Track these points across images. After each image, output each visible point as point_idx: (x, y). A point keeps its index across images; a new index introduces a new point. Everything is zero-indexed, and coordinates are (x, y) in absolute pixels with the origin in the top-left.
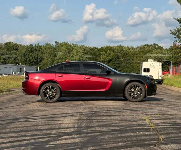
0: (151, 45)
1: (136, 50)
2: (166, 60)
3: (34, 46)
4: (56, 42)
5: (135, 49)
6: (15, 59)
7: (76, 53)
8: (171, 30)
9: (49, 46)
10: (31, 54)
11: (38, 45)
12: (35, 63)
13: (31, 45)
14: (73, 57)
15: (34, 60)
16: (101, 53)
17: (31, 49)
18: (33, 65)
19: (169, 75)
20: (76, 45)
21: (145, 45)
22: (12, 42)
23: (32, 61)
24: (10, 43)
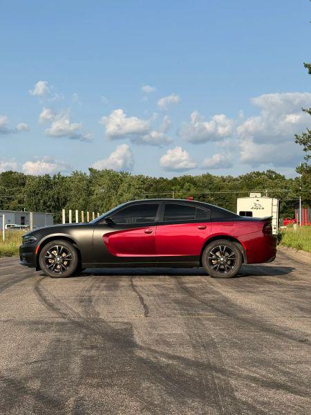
0: (263, 174)
1: (237, 183)
2: (290, 199)
3: (52, 177)
4: (90, 170)
5: (234, 180)
6: (20, 202)
7: (128, 188)
8: (296, 135)
9: (79, 177)
10: (46, 192)
11: (59, 175)
12: (53, 207)
13: (48, 176)
14: (121, 195)
15: (53, 203)
16: (173, 188)
17: (47, 182)
18: (50, 211)
19: (295, 226)
20: (127, 174)
21: (254, 173)
22: (14, 171)
23: (49, 203)
24: (11, 173)
